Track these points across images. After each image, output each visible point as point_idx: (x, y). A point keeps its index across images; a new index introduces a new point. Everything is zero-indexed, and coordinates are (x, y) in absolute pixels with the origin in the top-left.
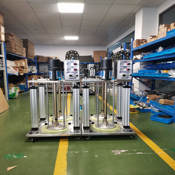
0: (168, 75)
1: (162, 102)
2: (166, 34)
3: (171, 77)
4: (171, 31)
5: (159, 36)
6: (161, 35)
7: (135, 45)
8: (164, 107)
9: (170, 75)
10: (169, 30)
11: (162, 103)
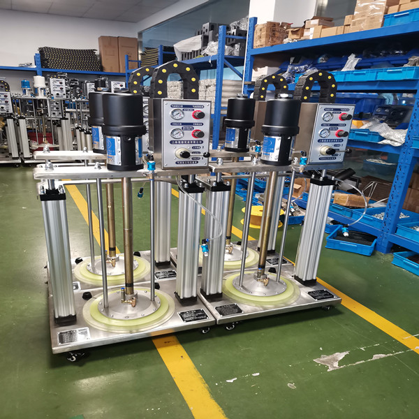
0: (378, 137)
1: (344, 202)
2: (381, 21)
3: (384, 142)
4: (400, 16)
5: (354, 24)
6: (360, 22)
7: (263, 40)
8: (350, 213)
9: (384, 139)
10: (393, 10)
11: (345, 205)
